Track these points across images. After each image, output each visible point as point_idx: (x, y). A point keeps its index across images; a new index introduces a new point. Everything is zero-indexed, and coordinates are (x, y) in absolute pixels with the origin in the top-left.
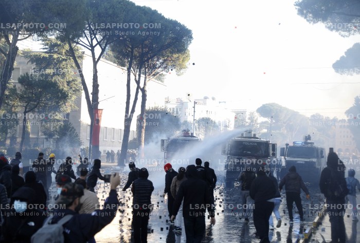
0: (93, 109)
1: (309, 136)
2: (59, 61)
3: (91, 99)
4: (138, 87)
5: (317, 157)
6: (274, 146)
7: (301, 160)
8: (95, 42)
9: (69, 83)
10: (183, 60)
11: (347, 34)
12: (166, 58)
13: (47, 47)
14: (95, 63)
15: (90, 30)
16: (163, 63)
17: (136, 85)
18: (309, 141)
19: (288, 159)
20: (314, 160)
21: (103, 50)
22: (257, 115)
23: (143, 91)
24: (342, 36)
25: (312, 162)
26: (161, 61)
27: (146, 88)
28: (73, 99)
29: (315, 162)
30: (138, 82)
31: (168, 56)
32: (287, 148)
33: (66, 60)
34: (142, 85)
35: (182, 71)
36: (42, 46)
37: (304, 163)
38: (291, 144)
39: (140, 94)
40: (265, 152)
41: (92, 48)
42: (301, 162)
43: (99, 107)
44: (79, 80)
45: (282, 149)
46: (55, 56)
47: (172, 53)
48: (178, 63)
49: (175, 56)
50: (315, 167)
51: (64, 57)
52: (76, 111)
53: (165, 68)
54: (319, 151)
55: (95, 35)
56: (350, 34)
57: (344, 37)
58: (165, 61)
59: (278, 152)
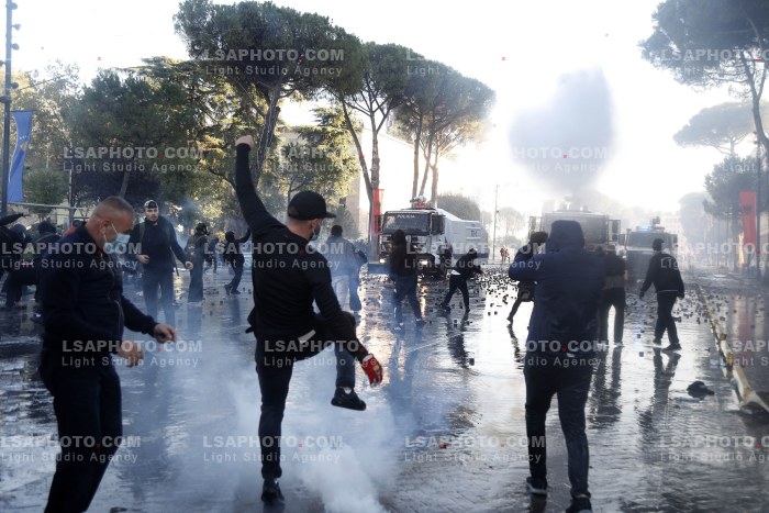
0: (373, 189)
2: (335, 135)
3: (370, 177)
4: (428, 165)
8: (375, 106)
9: (345, 161)
10: (484, 130)
12: (462, 128)
13: (320, 118)
14: (375, 132)
15: (370, 91)
16: (459, 134)
17: (425, 162)
18: (657, 226)
21: (385, 116)
23: (434, 169)
26: (456, 131)
27: (437, 166)
28: (350, 180)
30: (428, 158)
31: (465, 125)
33: (342, 133)
34: (432, 162)
36: (315, 118)
39: (430, 173)
41: (372, 113)
43: (380, 187)
44: (357, 157)
46: (330, 129)
47: (470, 120)
48: (477, 134)
49: (474, 124)
51: (340, 130)
52: (353, 197)
53: (461, 140)
54: (672, 238)
55: (375, 97)
58: (461, 131)
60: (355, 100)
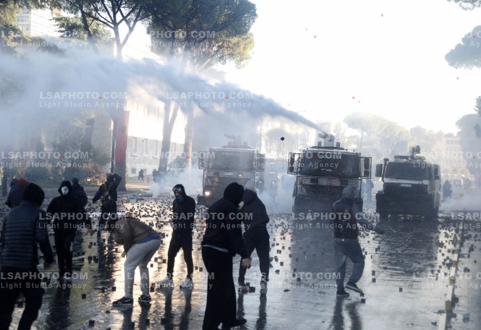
1: (418, 147)
5: (430, 178)
6: (367, 160)
7: (406, 183)
10: (244, 48)
11: (469, 5)
12: (221, 44)
13: (63, 29)
14: (120, 46)
16: (217, 51)
18: (418, 155)
19: (387, 180)
20: (426, 182)
21: (131, 29)
22: (344, 126)
24: (463, 8)
25: (423, 185)
26: (215, 49)
29: (426, 186)
31: (223, 41)
32: (385, 164)
35: (243, 63)
36: (57, 28)
37: (410, 186)
38: (392, 160)
40: (353, 170)
41: (115, 26)
42: (407, 186)
43: (126, 108)
45: (379, 167)
47: (228, 36)
48: (238, 51)
49: (234, 40)
50: (427, 193)
53: (221, 58)
54: (433, 169)
55: (119, 7)
56: (474, 5)
57: (466, 9)
58: (220, 47)
59: (373, 170)
60: (96, 10)
